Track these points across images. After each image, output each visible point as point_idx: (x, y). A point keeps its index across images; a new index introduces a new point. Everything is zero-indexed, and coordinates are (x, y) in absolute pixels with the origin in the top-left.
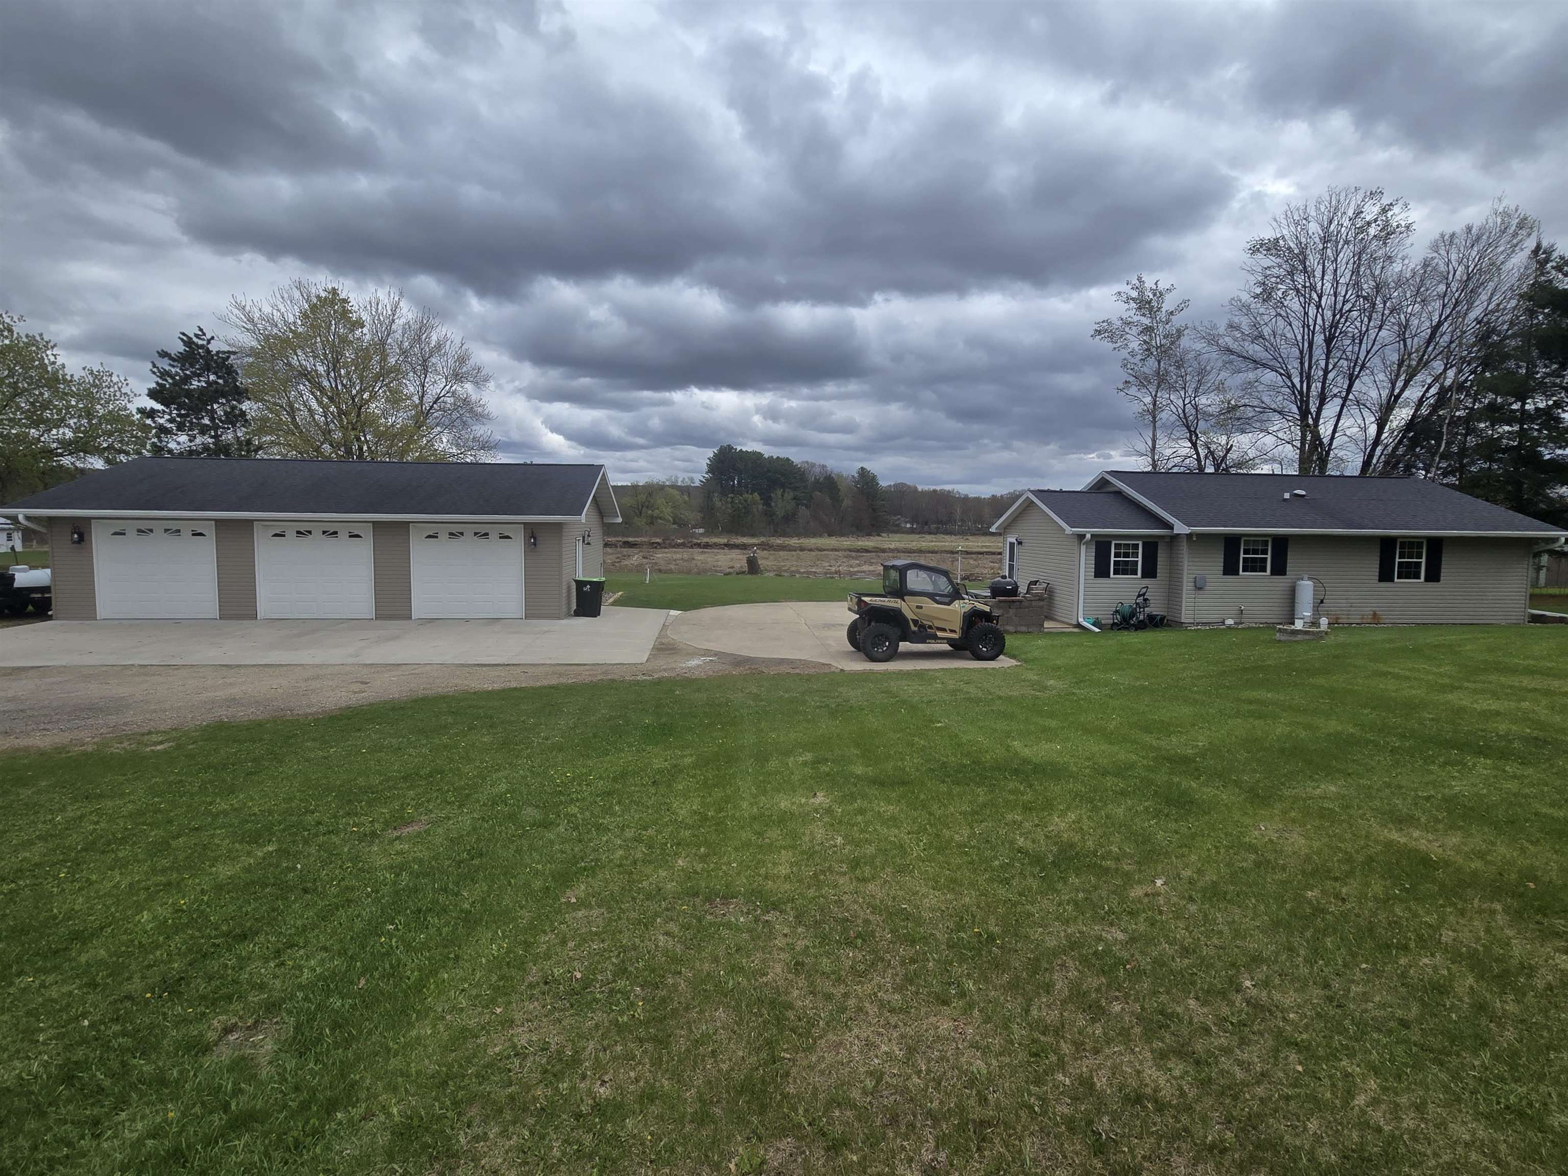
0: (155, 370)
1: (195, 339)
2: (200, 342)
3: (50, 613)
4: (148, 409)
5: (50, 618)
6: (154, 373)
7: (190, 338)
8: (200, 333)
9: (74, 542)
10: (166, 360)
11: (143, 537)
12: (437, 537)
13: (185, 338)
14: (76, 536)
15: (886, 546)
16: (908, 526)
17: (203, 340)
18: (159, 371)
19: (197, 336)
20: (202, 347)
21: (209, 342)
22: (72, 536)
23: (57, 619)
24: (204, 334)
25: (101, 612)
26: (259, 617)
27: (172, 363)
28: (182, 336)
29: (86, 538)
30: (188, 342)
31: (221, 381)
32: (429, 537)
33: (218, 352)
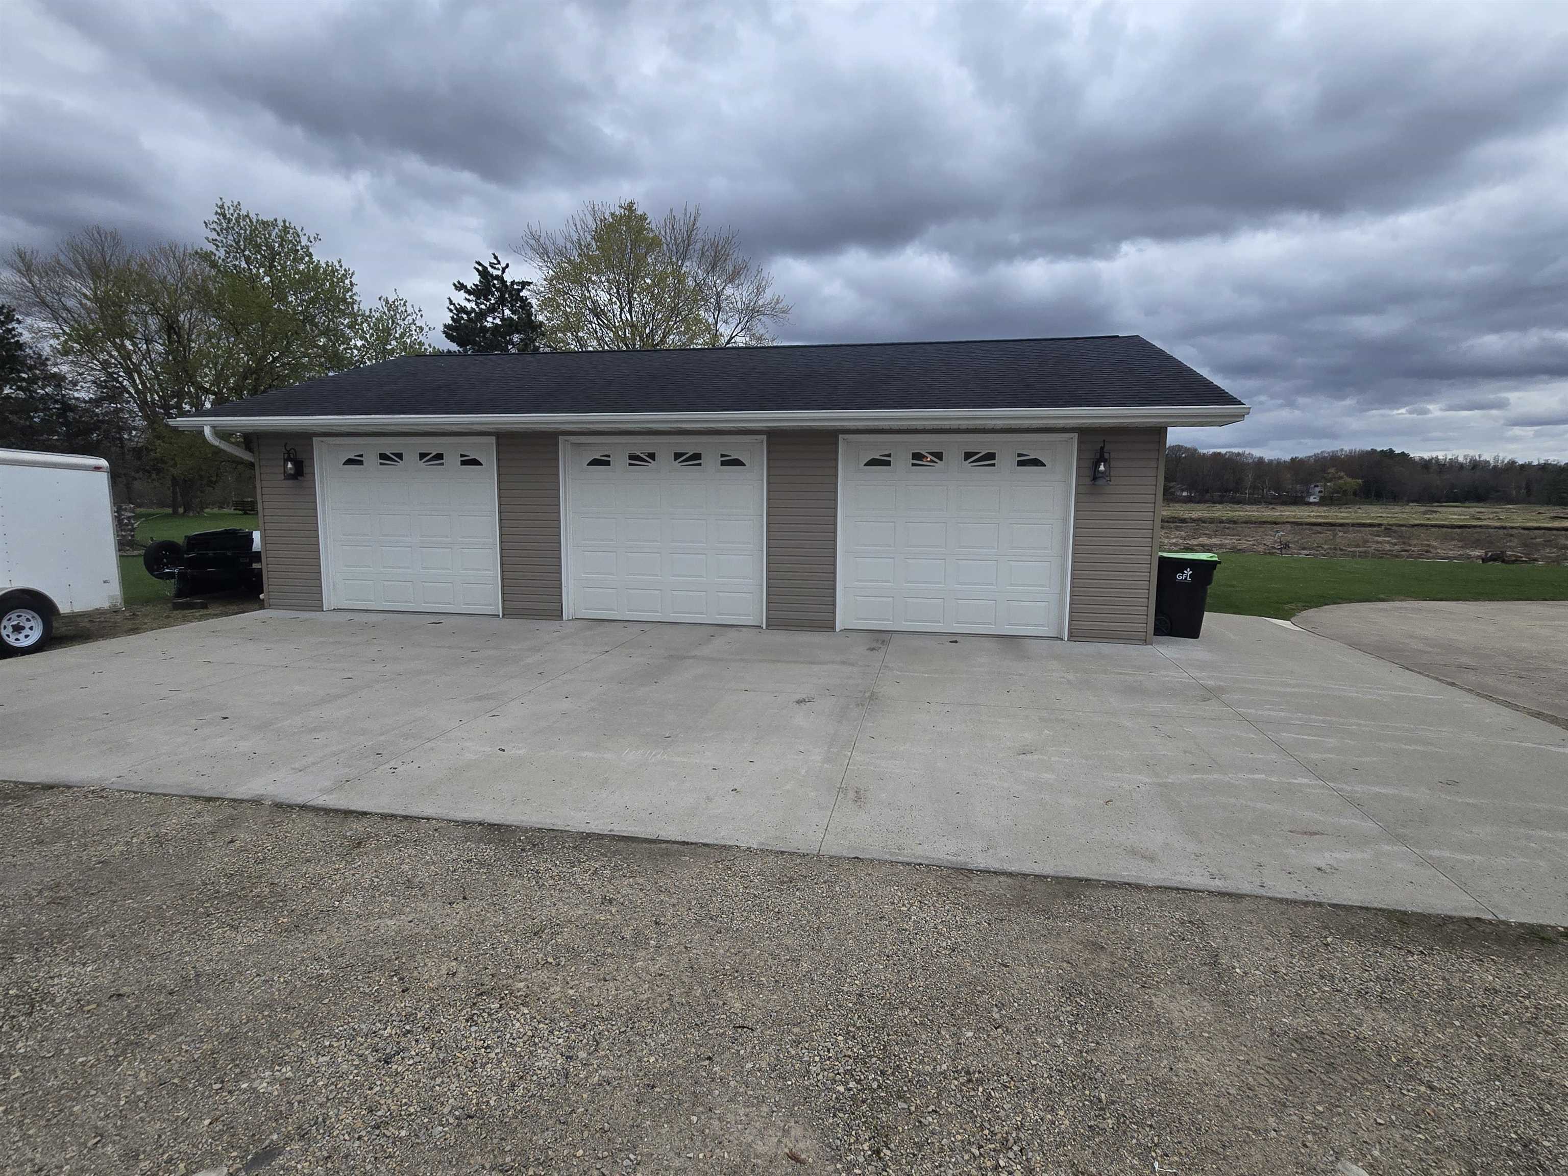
0: (452, 307)
1: (490, 269)
2: (496, 273)
3: (262, 596)
4: (445, 351)
5: (262, 605)
6: (451, 311)
7: (485, 268)
8: (495, 262)
9: (288, 477)
10: (462, 294)
11: (389, 469)
12: (888, 463)
13: (480, 268)
14: (290, 465)
15: (1187, 516)
16: (1185, 494)
17: (498, 269)
18: (456, 308)
19: (492, 265)
20: (497, 277)
21: (503, 272)
22: (285, 466)
23: (270, 607)
24: (499, 263)
25: (330, 599)
26: (565, 617)
27: (468, 297)
28: (477, 266)
29: (306, 470)
30: (484, 273)
31: (515, 317)
32: (873, 463)
33: (513, 283)
